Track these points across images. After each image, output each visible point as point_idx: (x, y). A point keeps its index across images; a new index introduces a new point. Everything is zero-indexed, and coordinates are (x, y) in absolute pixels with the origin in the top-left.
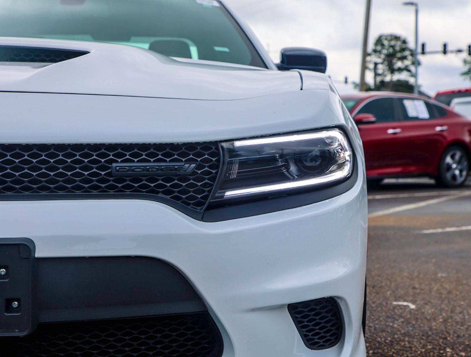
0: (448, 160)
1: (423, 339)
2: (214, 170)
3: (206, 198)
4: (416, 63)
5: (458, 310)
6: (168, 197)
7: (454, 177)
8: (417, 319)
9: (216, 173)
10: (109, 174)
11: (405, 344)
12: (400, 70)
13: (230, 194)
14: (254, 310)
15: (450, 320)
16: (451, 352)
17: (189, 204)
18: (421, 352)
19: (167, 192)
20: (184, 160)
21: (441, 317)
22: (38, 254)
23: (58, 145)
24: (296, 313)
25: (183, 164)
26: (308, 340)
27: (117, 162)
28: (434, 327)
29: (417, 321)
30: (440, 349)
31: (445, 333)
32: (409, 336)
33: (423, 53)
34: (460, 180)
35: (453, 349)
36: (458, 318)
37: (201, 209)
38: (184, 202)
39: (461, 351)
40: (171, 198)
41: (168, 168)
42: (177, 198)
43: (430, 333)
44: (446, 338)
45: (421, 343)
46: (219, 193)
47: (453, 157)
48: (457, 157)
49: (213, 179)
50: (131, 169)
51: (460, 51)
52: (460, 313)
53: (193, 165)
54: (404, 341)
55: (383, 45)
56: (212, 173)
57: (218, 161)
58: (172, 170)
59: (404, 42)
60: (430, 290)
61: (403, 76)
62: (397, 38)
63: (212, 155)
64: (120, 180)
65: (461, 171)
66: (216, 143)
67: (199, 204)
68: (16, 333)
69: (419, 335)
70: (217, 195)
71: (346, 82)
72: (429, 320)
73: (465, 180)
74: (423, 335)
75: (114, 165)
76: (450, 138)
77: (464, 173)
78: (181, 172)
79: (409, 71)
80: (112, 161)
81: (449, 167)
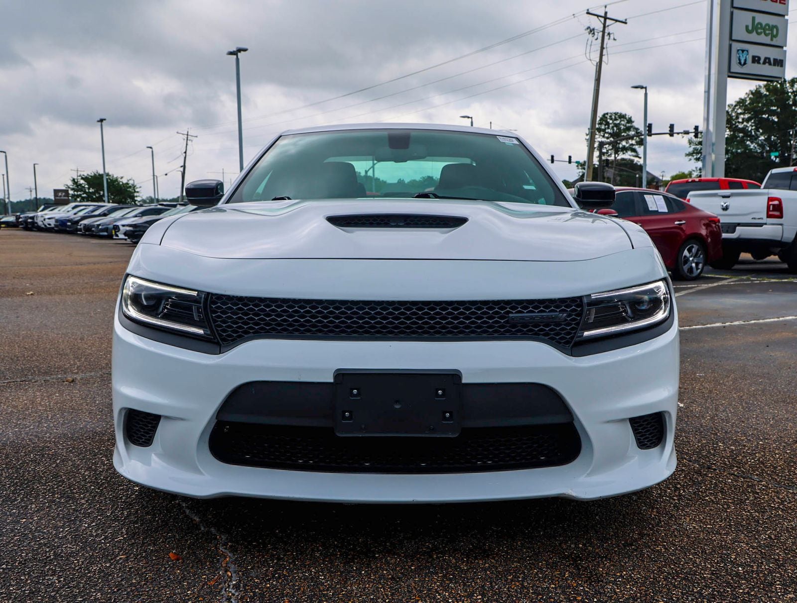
0: (686, 253)
1: (697, 435)
2: (578, 317)
3: (572, 338)
4: (641, 143)
5: (721, 408)
6: (547, 338)
7: (691, 270)
8: (688, 416)
9: (580, 319)
10: (507, 322)
11: (683, 439)
12: (624, 149)
13: (586, 334)
14: (608, 422)
15: (716, 418)
16: (723, 446)
17: (560, 343)
18: (698, 446)
19: (546, 334)
20: (558, 310)
21: (708, 415)
22: (464, 381)
23: (473, 301)
24: (634, 423)
25: (557, 313)
26: (640, 443)
27: (512, 313)
28: (704, 424)
29: (688, 419)
30: (713, 444)
31: (714, 429)
32: (685, 432)
33: (650, 134)
34: (696, 272)
35: (723, 443)
36: (723, 415)
37: (569, 347)
38: (557, 342)
39: (731, 445)
40: (548, 338)
41: (548, 317)
42: (553, 339)
43: (702, 429)
44: (716, 434)
45: (696, 438)
46: (580, 333)
47: (690, 251)
48: (694, 250)
49: (578, 324)
50: (523, 318)
51: (687, 133)
52: (724, 411)
53: (565, 315)
54: (681, 436)
55: (608, 124)
56: (577, 319)
57: (582, 310)
58: (550, 319)
59: (630, 121)
60: (693, 389)
61: (628, 156)
62: (622, 117)
63: (577, 306)
64: (514, 326)
65: (697, 264)
66: (581, 298)
67: (568, 342)
68: (450, 436)
69: (693, 431)
70: (579, 335)
71: (570, 162)
72: (698, 418)
73: (701, 272)
74: (696, 432)
75: (511, 315)
76: (688, 232)
77: (700, 266)
78: (557, 320)
79: (634, 150)
80: (508, 312)
81: (686, 260)
